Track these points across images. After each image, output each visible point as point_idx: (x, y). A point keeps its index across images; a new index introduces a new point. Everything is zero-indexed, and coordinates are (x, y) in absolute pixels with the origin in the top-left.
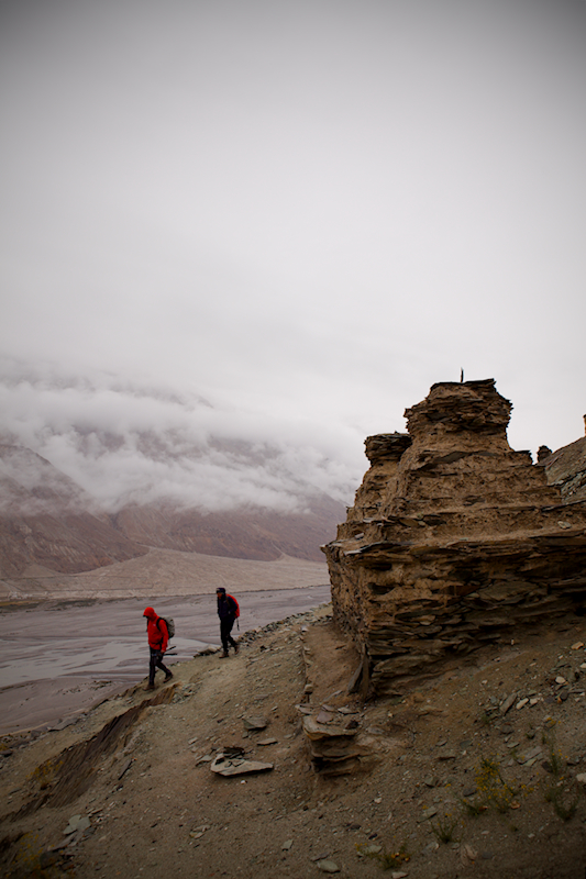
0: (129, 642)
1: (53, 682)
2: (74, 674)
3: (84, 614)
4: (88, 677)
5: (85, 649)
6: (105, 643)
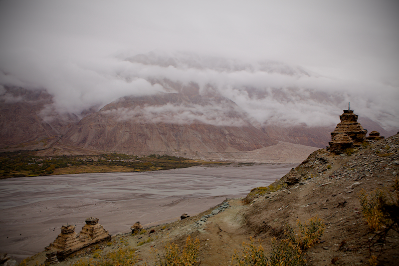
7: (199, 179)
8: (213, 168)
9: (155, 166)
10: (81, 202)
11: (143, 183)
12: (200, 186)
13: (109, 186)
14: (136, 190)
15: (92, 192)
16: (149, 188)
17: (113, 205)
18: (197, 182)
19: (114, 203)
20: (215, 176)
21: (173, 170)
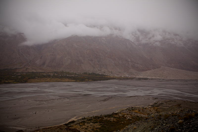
2: (147, 95)
5: (148, 90)
6: (153, 89)
7: (117, 87)
8: (123, 81)
9: (88, 79)
10: (48, 98)
11: (83, 88)
12: (119, 90)
13: (63, 89)
14: (80, 92)
15: (53, 92)
16: (88, 91)
17: (68, 100)
19: (69, 99)
20: (126, 85)
21: (99, 81)
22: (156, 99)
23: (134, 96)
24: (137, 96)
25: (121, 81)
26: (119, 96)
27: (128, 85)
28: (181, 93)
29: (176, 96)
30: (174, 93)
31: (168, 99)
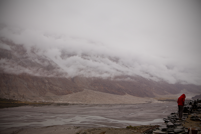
0: (82, 116)
1: (62, 126)
2: (67, 124)
3: (66, 107)
4: (72, 125)
5: (69, 117)
6: (75, 116)
7: (30, 115)
8: (38, 107)
12: (32, 120)
18: (29, 117)
20: (42, 112)
22: (78, 128)
23: (52, 126)
24: (55, 126)
25: (35, 107)
26: (33, 127)
27: (44, 113)
28: (106, 120)
29: (101, 123)
30: (98, 120)
31: (91, 127)
